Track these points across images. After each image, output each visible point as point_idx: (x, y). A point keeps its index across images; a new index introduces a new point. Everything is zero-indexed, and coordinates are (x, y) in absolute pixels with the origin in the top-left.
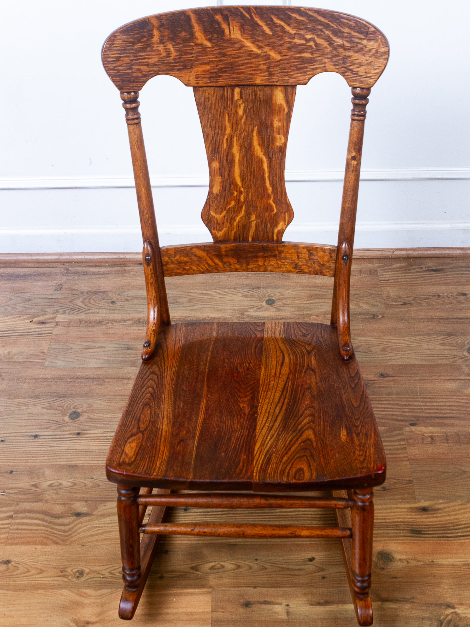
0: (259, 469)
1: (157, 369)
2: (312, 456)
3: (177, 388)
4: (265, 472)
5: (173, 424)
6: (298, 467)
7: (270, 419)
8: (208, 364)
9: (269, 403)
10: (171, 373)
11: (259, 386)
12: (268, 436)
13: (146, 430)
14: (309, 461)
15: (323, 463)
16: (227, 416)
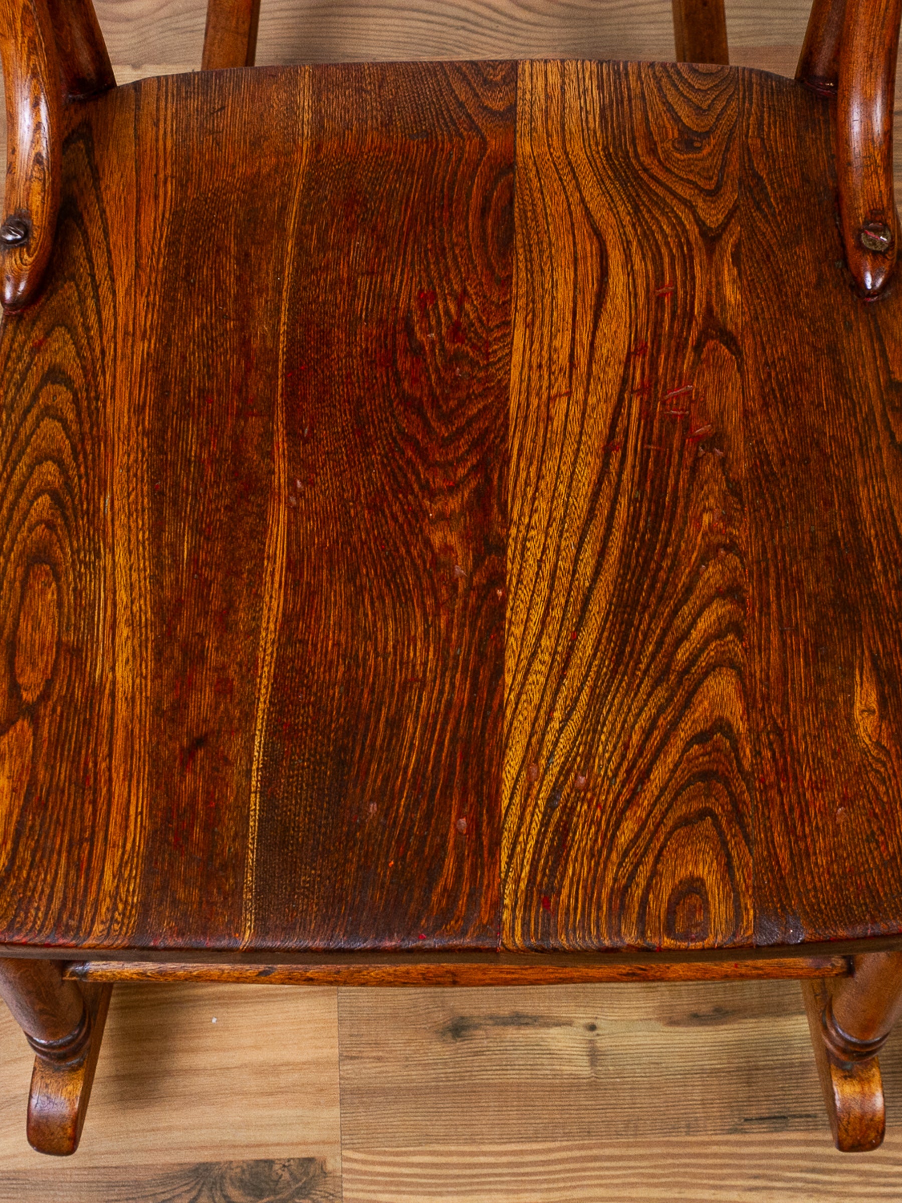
0: (523, 886)
1: (71, 349)
2: (737, 815)
3: (161, 451)
4: (546, 903)
5: (159, 654)
6: (682, 873)
7: (557, 613)
8: (285, 306)
9: (549, 525)
10: (130, 369)
11: (506, 427)
12: (552, 709)
13: (44, 696)
14: (725, 843)
15: (783, 854)
16: (381, 598)
